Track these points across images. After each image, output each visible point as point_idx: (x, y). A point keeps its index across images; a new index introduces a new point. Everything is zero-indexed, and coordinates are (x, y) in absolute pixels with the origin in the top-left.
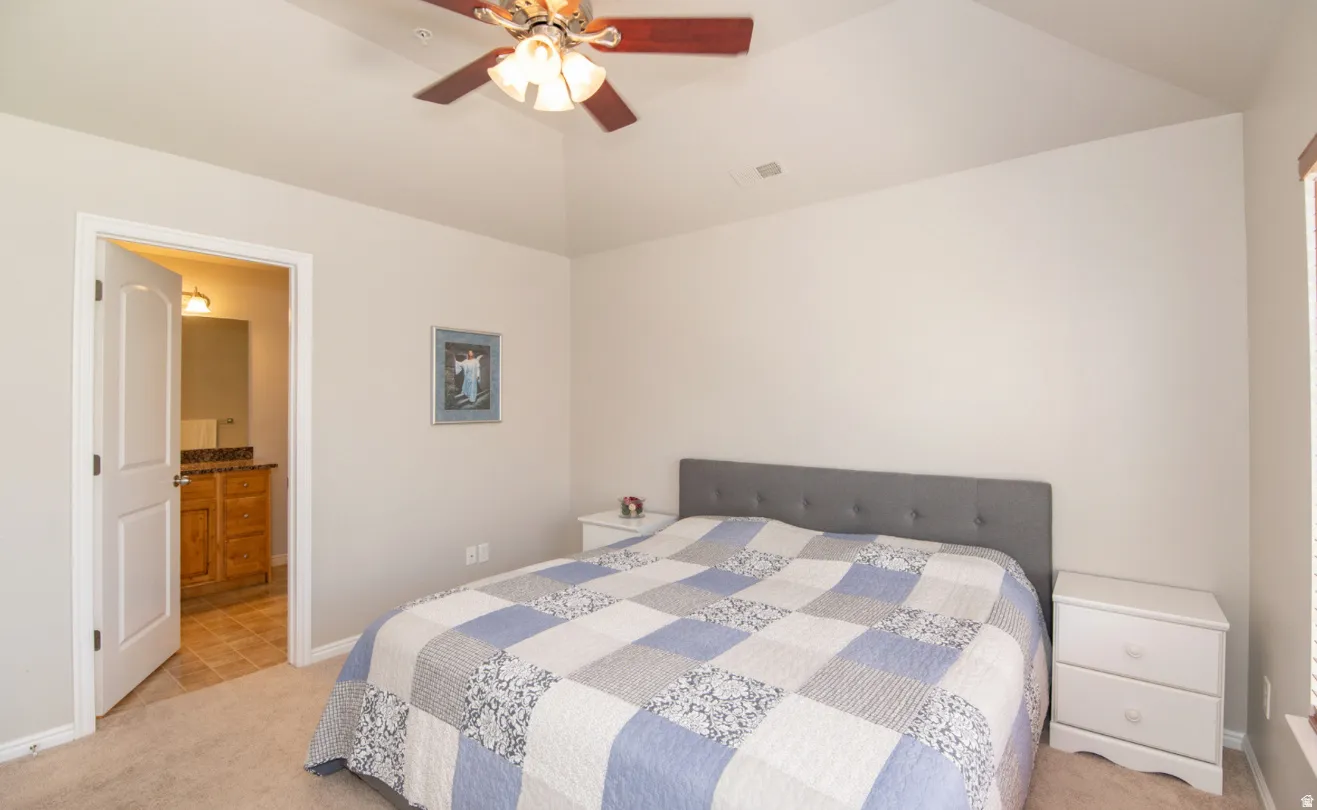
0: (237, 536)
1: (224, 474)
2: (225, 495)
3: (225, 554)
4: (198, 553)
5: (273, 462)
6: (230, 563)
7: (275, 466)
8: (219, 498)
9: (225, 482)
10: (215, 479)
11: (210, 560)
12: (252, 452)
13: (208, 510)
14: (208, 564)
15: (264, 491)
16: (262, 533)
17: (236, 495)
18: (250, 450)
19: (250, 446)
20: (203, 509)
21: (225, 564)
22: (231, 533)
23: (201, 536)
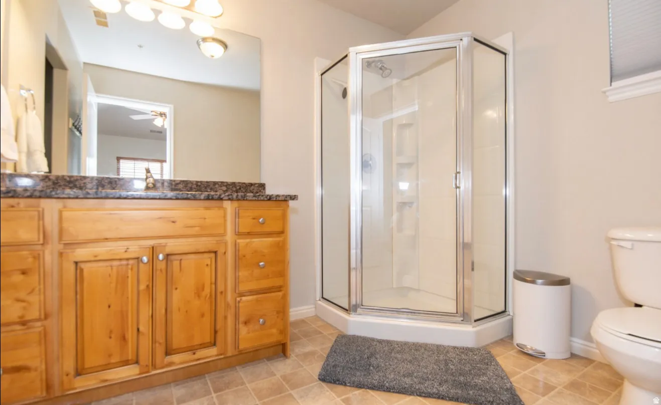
0: (252, 292)
1: (236, 204)
2: (239, 234)
3: (236, 316)
4: (203, 315)
5: (292, 193)
6: (243, 331)
7: (294, 198)
8: (229, 237)
9: (237, 215)
10: (225, 210)
11: (218, 327)
12: (264, 189)
13: (216, 252)
14: (216, 332)
15: (282, 232)
16: (279, 289)
17: (249, 234)
18: (262, 186)
19: (262, 182)
20: (210, 252)
21: (236, 331)
22: (243, 288)
23: (207, 290)
